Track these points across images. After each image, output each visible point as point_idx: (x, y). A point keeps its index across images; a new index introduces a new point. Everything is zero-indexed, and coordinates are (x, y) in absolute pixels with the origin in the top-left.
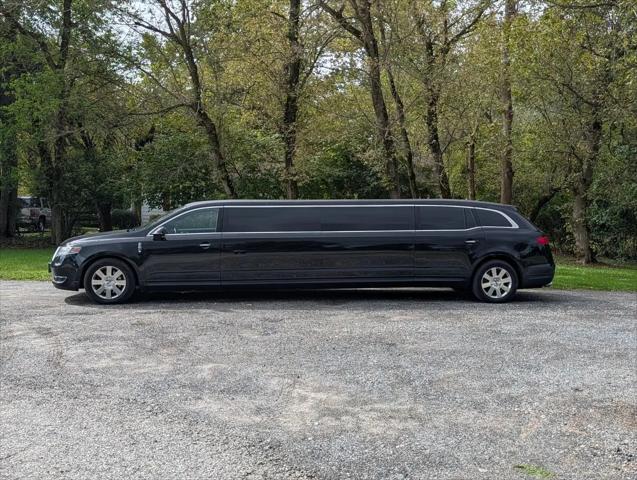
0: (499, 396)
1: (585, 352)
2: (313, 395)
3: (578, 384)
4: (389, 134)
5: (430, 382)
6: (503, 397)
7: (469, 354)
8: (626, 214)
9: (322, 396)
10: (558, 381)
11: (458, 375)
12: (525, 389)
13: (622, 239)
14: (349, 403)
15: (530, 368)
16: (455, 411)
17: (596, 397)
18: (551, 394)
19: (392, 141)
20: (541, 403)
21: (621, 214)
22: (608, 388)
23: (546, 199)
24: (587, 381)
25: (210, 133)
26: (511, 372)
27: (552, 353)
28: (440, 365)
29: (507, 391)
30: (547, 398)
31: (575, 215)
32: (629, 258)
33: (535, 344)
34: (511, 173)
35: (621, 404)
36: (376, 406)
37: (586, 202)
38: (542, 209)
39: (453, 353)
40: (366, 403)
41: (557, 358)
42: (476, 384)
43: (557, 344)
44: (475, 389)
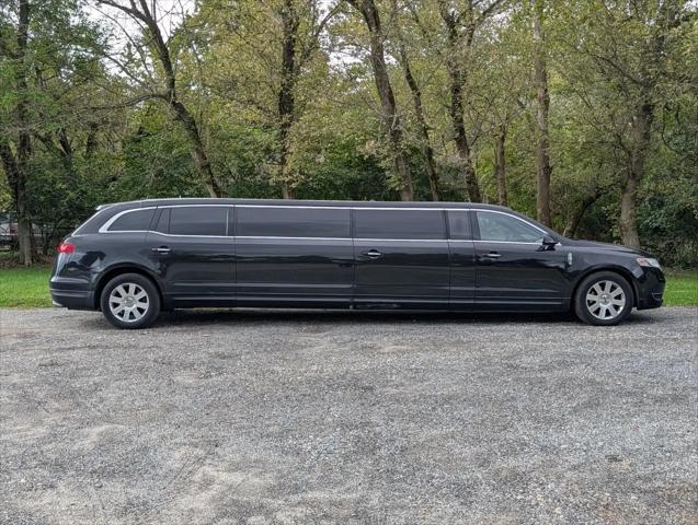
0: (497, 473)
1: (630, 394)
2: (224, 476)
3: (616, 450)
4: (397, 122)
5: (403, 449)
6: (504, 473)
7: (471, 401)
8: (684, 214)
9: (236, 478)
10: (587, 444)
11: (446, 437)
12: (537, 459)
13: (679, 243)
14: (271, 489)
15: (549, 421)
16: (426, 501)
17: (641, 472)
18: (574, 468)
19: (400, 132)
20: (558, 485)
21: (677, 214)
22: (659, 455)
23: (591, 200)
24: (629, 442)
25: (189, 128)
26: (523, 430)
27: (584, 397)
28: (424, 419)
29: (512, 462)
30: (569, 474)
31: (623, 217)
32: (688, 265)
33: (562, 384)
34: (548, 170)
35: (678, 484)
36: (310, 495)
37: (637, 201)
38: (587, 211)
39: (448, 399)
40: (296, 490)
41: (589, 405)
42: (468, 452)
43: (592, 382)
44: (464, 460)
